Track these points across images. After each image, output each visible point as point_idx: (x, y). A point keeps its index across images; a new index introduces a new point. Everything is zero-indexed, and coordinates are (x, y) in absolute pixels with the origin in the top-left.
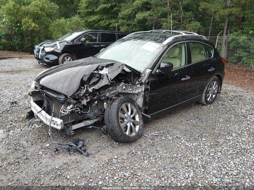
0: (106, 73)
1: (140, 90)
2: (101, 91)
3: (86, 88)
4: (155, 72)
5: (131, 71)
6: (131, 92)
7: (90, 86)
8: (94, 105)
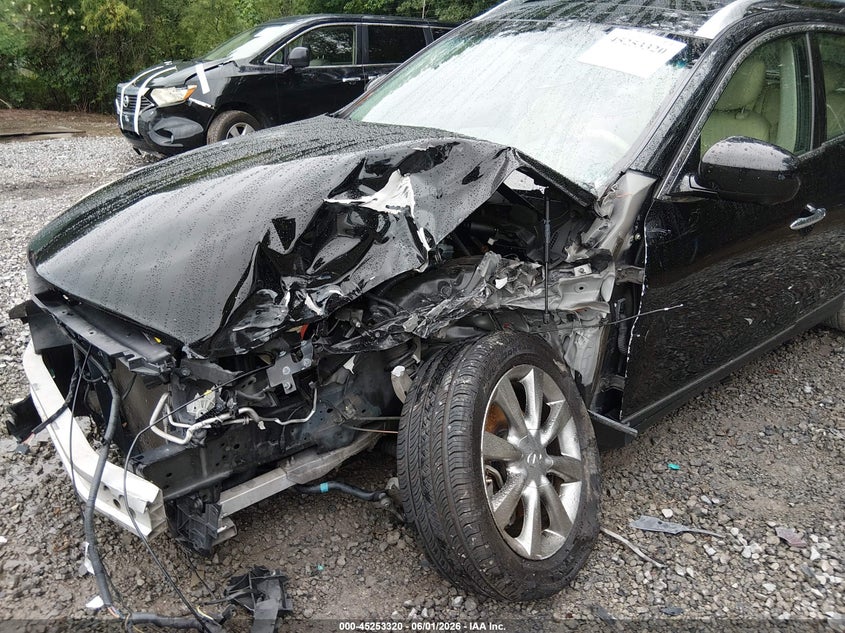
0: (403, 202)
1: (590, 296)
2: (374, 307)
3: (288, 297)
4: (675, 193)
5: (542, 189)
6: (539, 305)
7: (315, 284)
8: (338, 377)
